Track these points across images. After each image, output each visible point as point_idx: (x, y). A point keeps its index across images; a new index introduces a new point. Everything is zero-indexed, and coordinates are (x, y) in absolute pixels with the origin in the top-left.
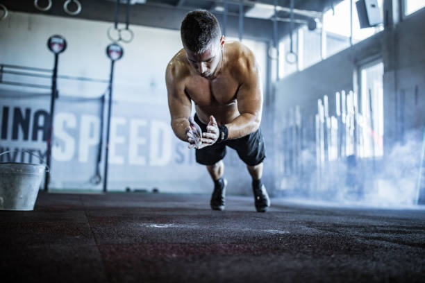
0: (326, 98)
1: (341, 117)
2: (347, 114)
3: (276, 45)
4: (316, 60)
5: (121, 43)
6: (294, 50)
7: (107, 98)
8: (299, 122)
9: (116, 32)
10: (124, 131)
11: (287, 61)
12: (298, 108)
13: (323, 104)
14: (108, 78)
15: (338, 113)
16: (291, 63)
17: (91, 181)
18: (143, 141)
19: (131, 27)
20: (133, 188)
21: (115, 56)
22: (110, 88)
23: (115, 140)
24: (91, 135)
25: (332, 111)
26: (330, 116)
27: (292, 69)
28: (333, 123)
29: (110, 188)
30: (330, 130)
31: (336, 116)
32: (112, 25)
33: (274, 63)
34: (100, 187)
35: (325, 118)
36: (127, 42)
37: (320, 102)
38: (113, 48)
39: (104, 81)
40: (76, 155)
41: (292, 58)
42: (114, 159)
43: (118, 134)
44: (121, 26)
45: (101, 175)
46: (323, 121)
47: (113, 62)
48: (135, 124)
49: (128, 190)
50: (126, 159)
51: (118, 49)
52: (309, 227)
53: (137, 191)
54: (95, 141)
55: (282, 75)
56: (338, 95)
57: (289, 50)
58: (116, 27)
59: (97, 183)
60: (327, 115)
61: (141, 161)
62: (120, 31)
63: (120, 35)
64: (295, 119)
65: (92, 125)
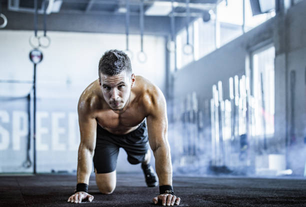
0: (220, 84)
1: (234, 100)
2: (239, 97)
3: (173, 39)
4: (210, 49)
5: (41, 49)
6: (190, 42)
7: (32, 96)
8: (195, 107)
9: (36, 39)
10: (47, 123)
11: (184, 53)
12: (194, 95)
13: (217, 89)
14: (32, 79)
15: (232, 96)
16: (187, 54)
17: (23, 166)
18: (62, 131)
19: (49, 34)
20: (57, 169)
21: (36, 60)
22: (34, 88)
23: (40, 131)
24: (22, 128)
25: (226, 96)
26: (224, 100)
27: (189, 60)
28: (227, 107)
29: (39, 170)
30: (224, 112)
31: (229, 99)
32: (32, 33)
33: (172, 55)
34: (31, 170)
35: (219, 102)
36: (45, 47)
37: (214, 88)
38: (34, 53)
39: (29, 82)
40: (11, 145)
41: (188, 49)
42: (41, 147)
43: (43, 126)
44: (41, 33)
45: (31, 160)
46: (217, 105)
47: (35, 65)
48: (56, 117)
49: (53, 171)
50: (50, 147)
51: (39, 54)
52: (205, 200)
53: (60, 172)
54: (25, 133)
55: (179, 66)
56: (231, 80)
57: (186, 42)
58: (36, 35)
59: (29, 167)
60: (221, 99)
61: (62, 148)
62: (39, 38)
63: (39, 42)
64: (192, 104)
65: (22, 119)
